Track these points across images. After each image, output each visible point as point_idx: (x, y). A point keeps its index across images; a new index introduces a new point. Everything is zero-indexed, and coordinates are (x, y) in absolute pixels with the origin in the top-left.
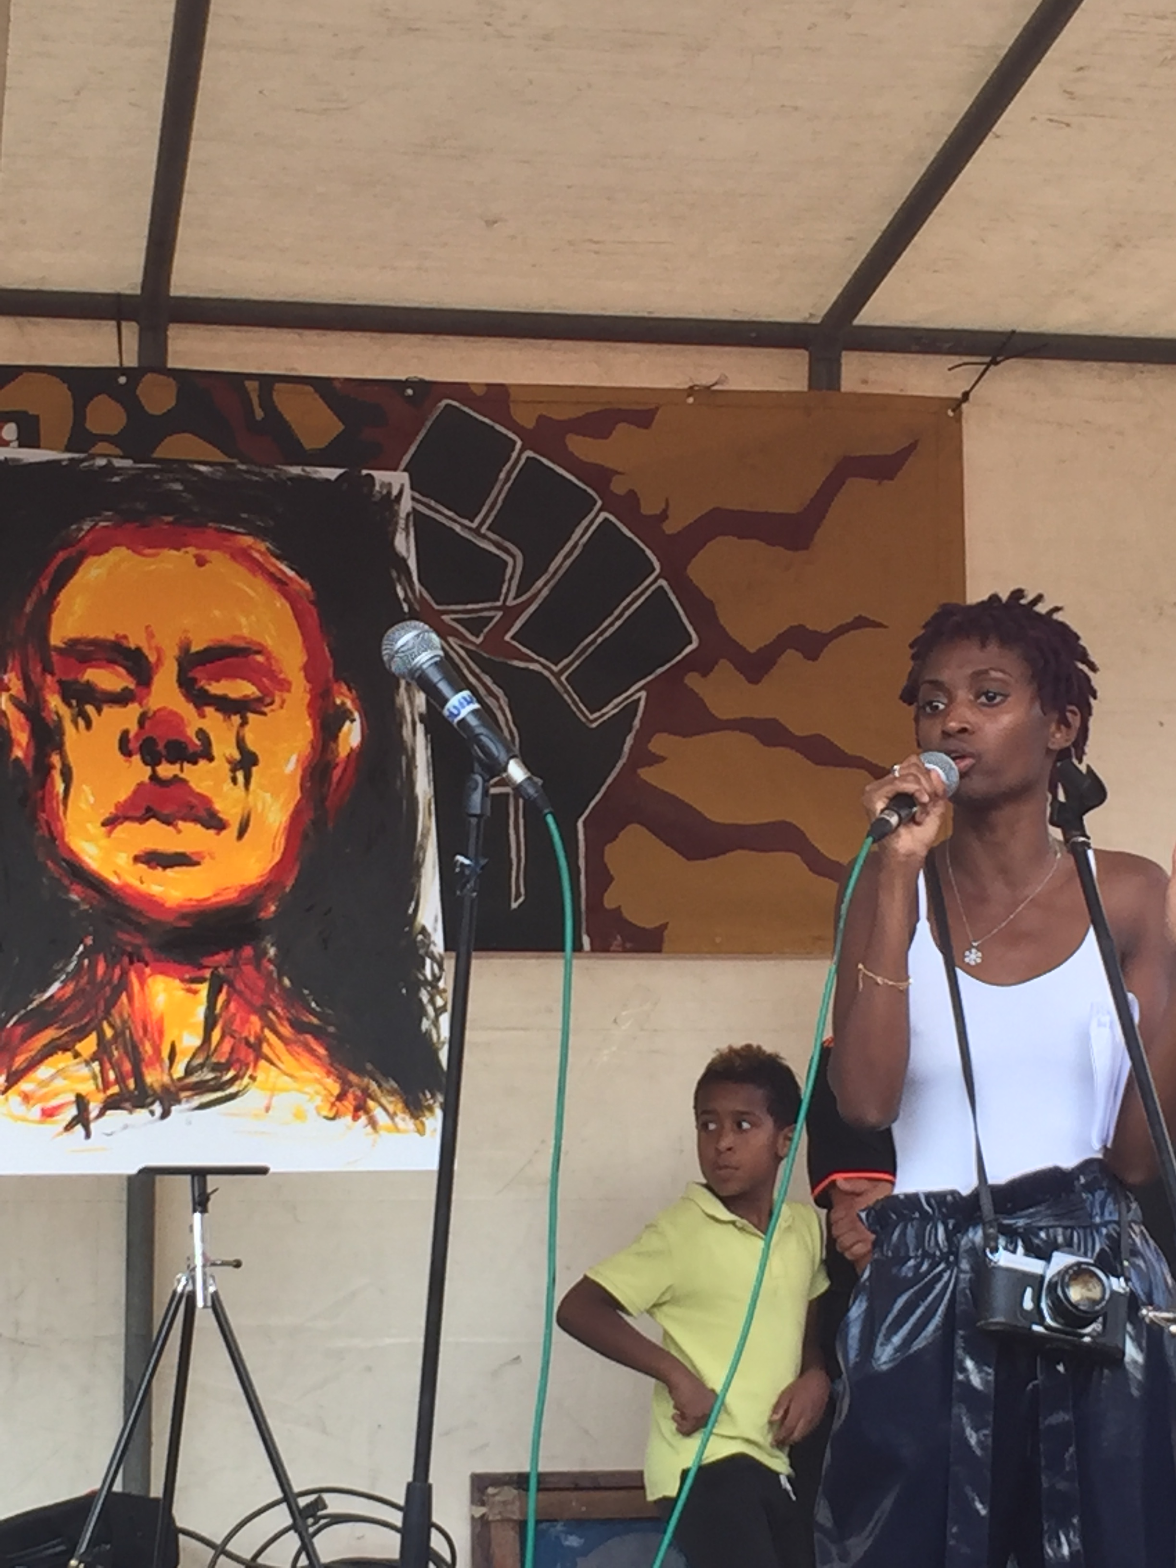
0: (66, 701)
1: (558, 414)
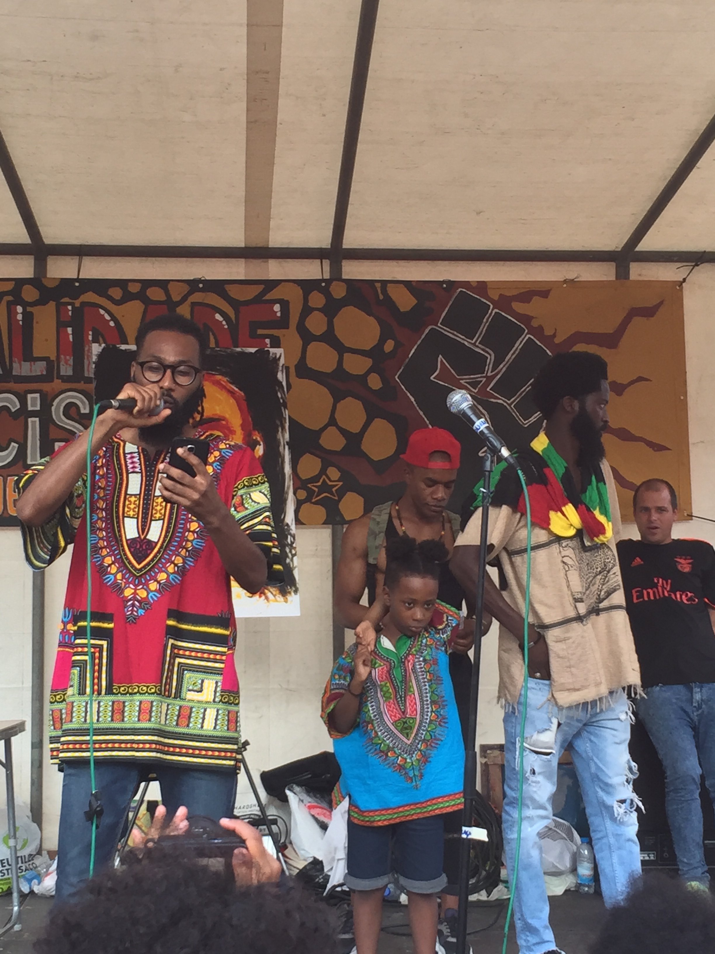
1: (508, 294)
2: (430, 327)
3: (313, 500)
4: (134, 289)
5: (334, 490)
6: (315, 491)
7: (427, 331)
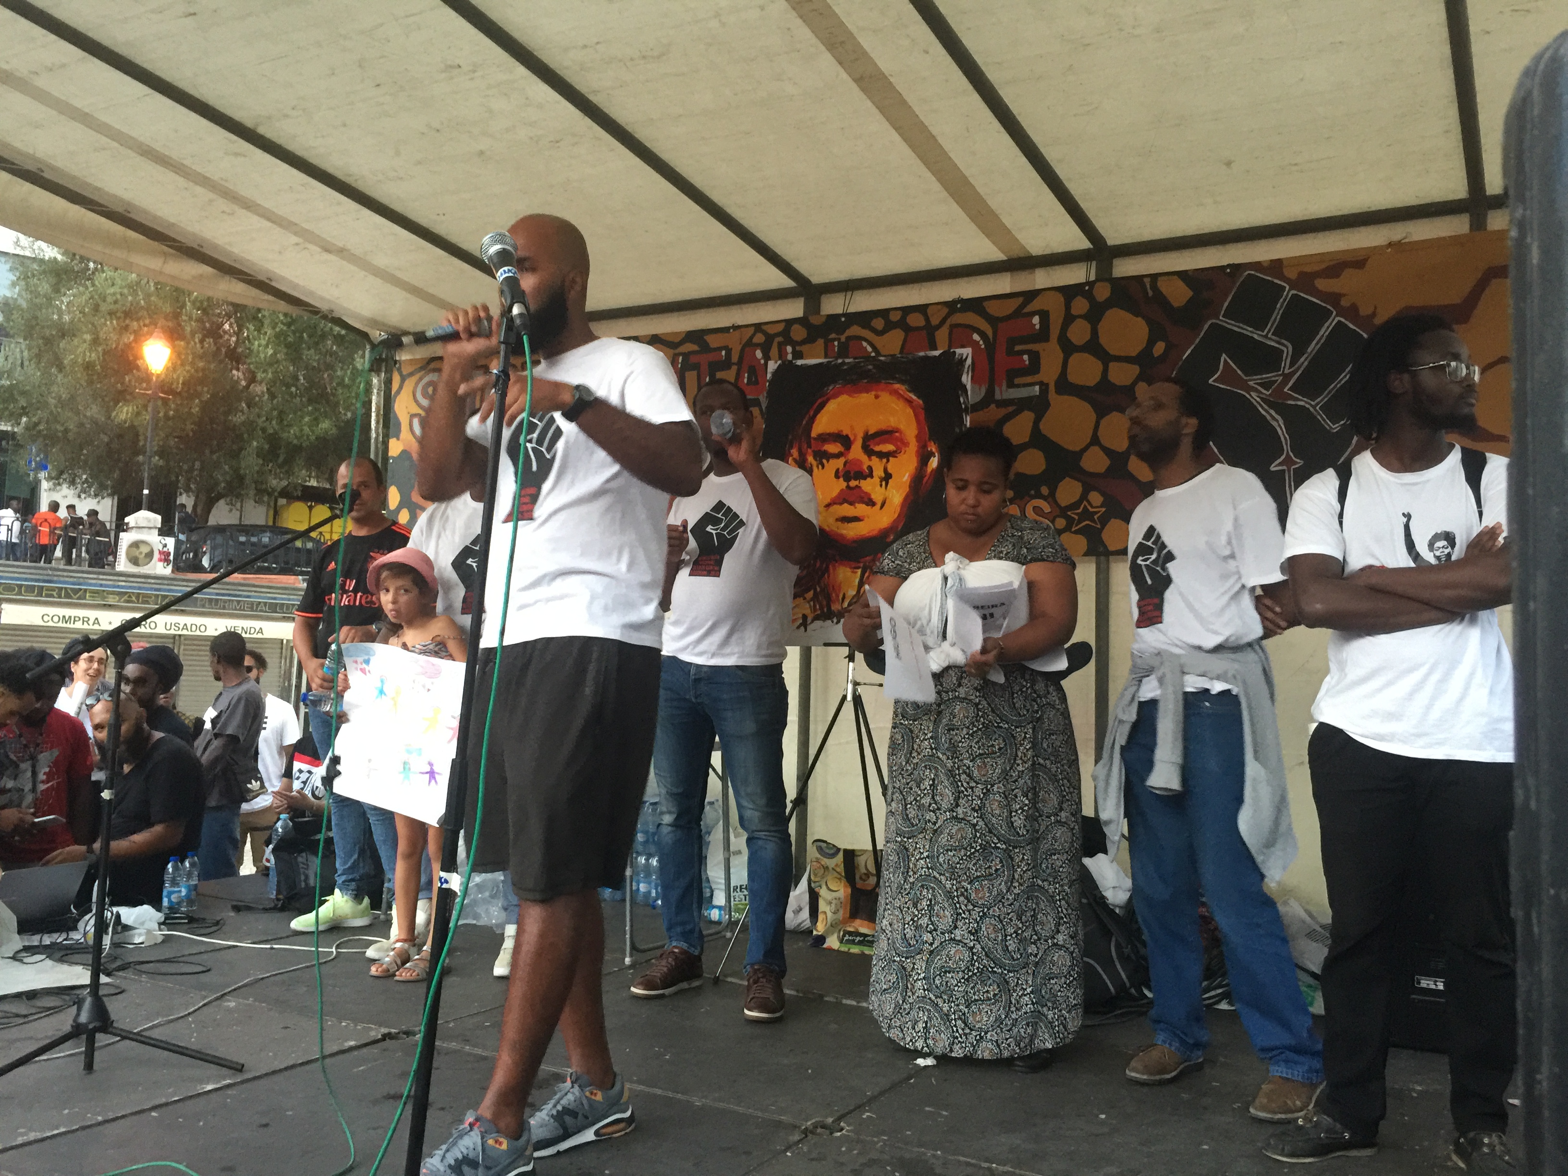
0: (815, 459)
1: (1308, 269)
2: (1209, 322)
3: (1073, 529)
4: (895, 317)
5: (1096, 517)
6: (1074, 519)
7: (1206, 327)
